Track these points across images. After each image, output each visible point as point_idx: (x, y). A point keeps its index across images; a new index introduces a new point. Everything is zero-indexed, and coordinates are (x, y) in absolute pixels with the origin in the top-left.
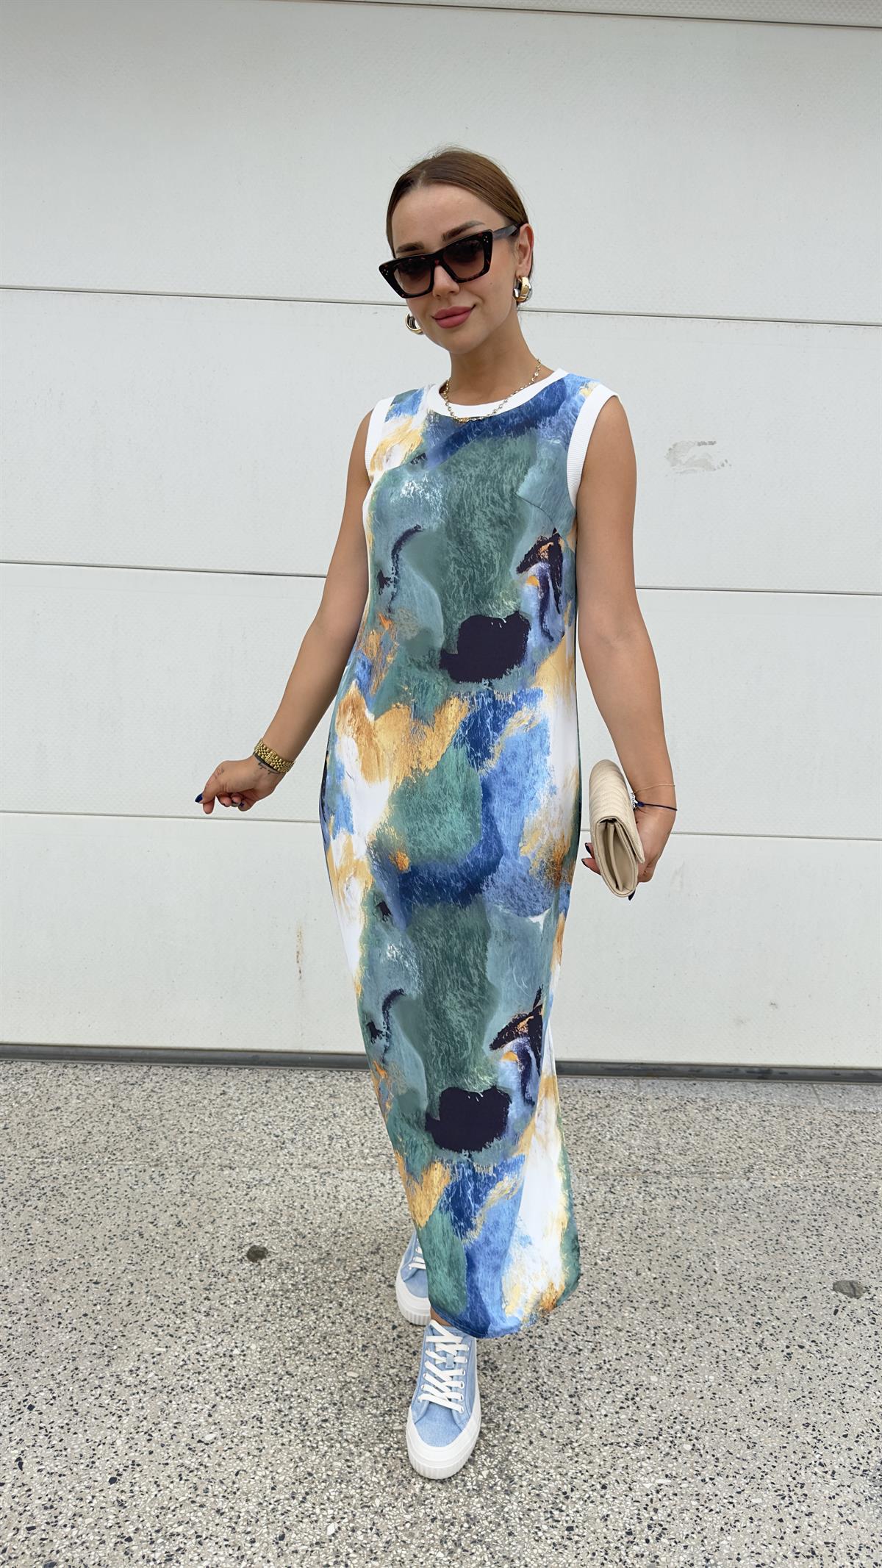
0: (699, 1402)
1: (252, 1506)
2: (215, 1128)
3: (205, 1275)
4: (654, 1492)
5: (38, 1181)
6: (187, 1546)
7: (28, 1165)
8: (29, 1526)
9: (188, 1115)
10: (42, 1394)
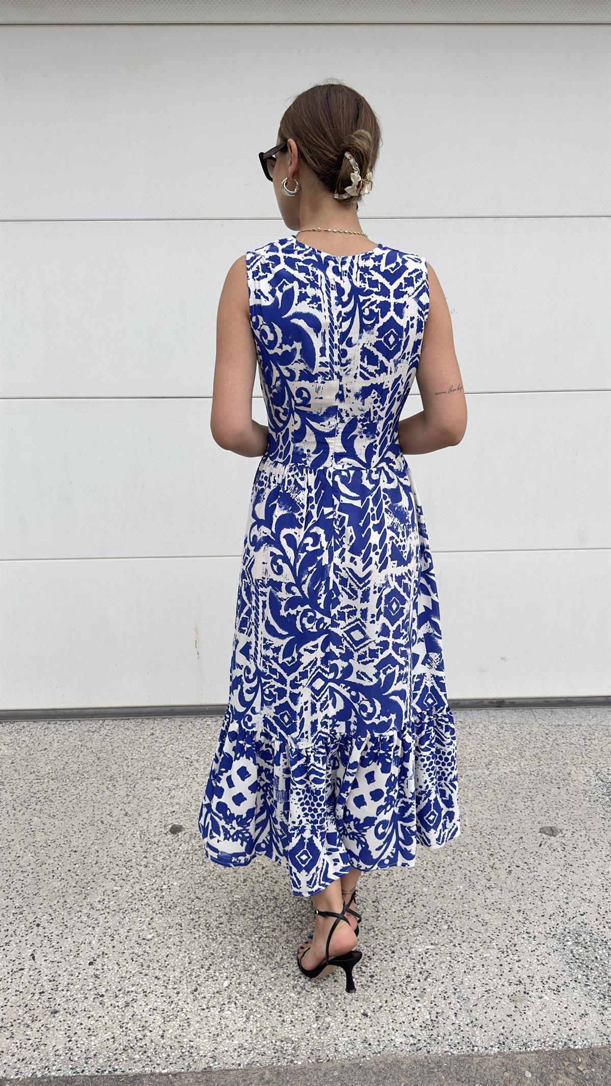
0: (453, 901)
1: (177, 974)
2: (147, 756)
3: (143, 844)
4: (424, 953)
5: (35, 794)
6: (138, 998)
7: (28, 784)
8: (41, 991)
9: (130, 748)
10: (45, 917)
